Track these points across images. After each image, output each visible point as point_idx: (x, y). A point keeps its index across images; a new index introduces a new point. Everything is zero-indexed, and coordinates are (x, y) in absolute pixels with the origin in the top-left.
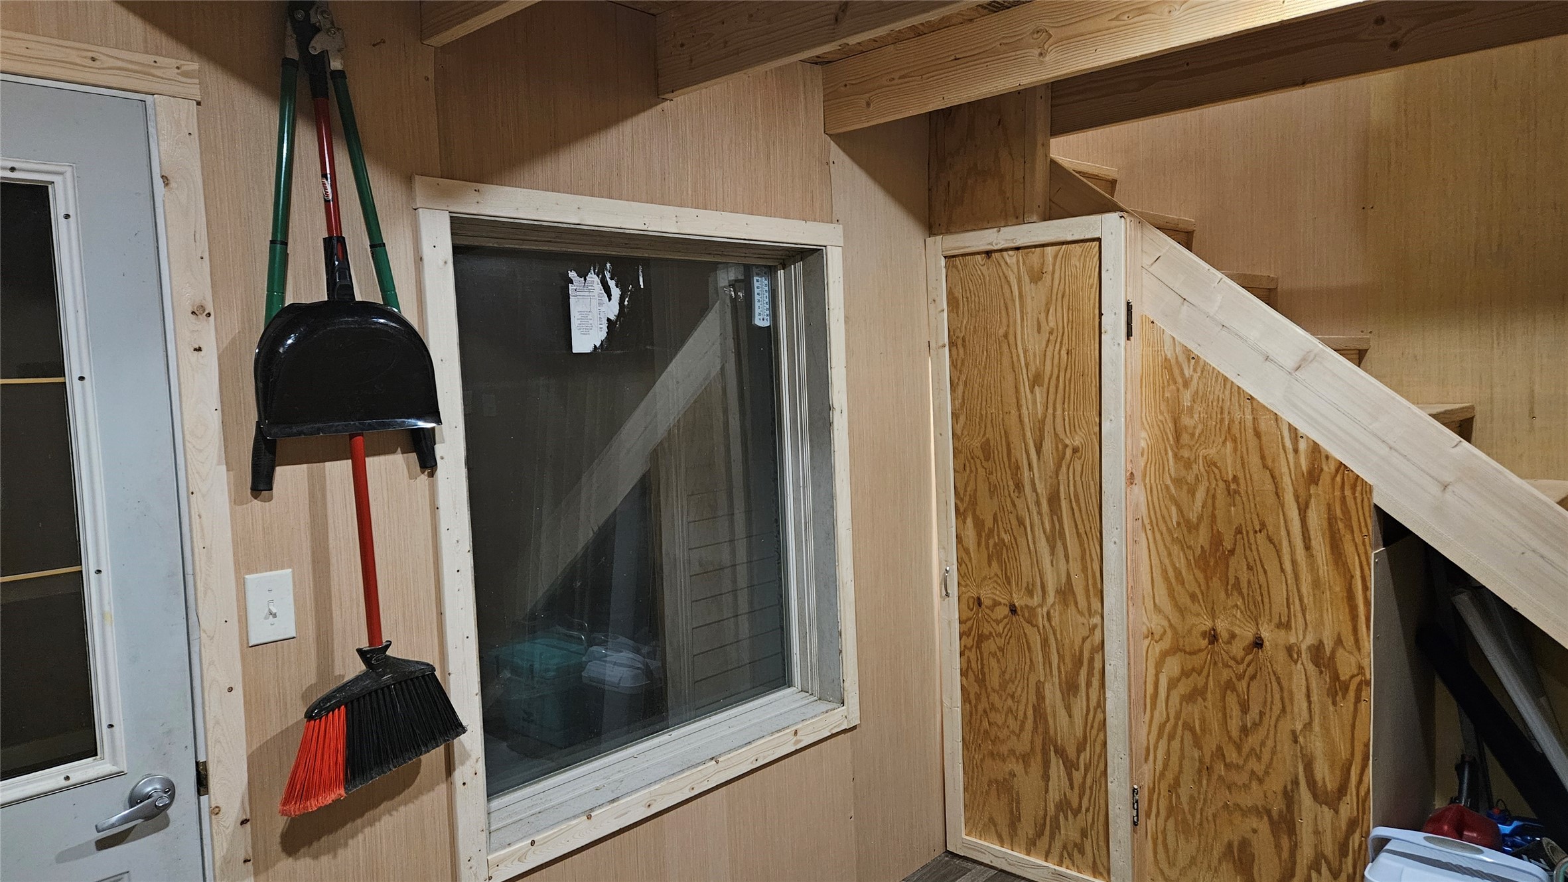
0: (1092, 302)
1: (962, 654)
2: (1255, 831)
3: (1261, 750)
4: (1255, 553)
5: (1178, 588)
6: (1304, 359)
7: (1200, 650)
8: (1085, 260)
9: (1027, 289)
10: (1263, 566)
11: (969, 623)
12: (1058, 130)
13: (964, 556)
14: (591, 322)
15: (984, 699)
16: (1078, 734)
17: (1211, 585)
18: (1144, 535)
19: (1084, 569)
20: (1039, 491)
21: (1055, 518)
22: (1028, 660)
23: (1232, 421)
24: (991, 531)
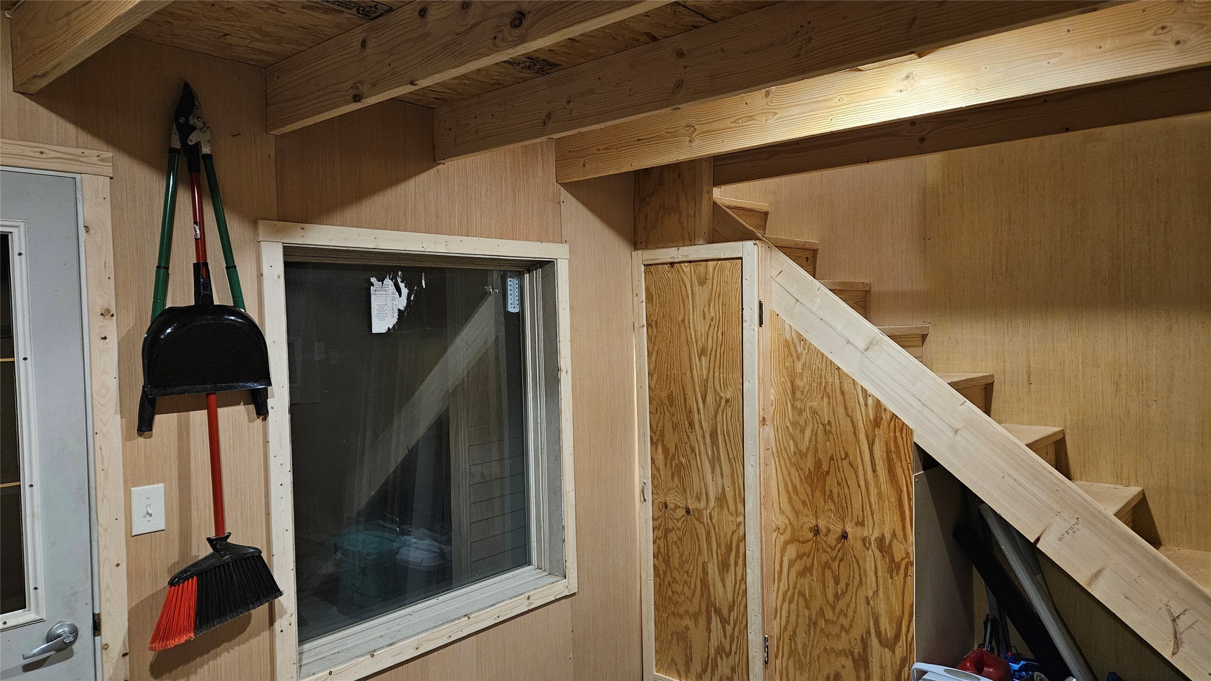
0: (737, 299)
1: (654, 542)
2: (843, 667)
3: (847, 611)
4: (842, 474)
5: (794, 497)
6: (871, 343)
7: (809, 541)
8: (733, 273)
9: (697, 289)
10: (847, 483)
11: (659, 521)
12: (718, 182)
13: (656, 472)
14: (386, 312)
15: (669, 575)
16: (729, 600)
17: (815, 495)
18: (773, 460)
19: (733, 483)
20: (704, 428)
21: (715, 447)
22: (697, 546)
23: (827, 383)
24: (674, 456)
